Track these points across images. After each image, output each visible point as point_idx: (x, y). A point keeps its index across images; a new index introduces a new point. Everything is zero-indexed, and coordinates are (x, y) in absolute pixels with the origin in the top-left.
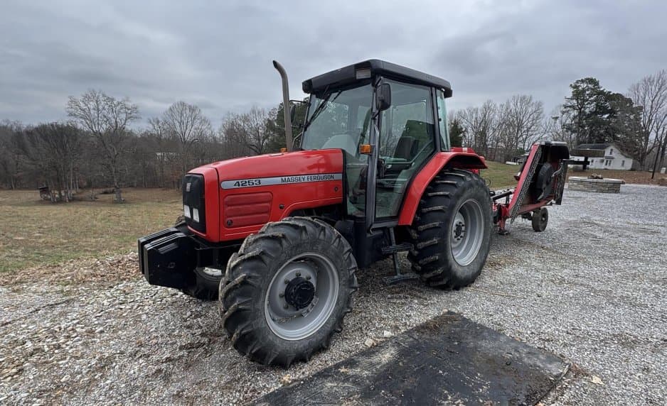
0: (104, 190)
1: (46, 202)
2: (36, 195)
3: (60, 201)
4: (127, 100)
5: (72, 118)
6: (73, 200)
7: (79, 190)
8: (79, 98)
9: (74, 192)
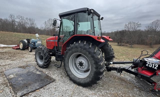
0: (130, 44)
1: (118, 45)
2: (117, 44)
3: (120, 45)
4: (138, 22)
5: (125, 29)
6: (123, 45)
7: (125, 44)
8: (127, 24)
9: (123, 44)
